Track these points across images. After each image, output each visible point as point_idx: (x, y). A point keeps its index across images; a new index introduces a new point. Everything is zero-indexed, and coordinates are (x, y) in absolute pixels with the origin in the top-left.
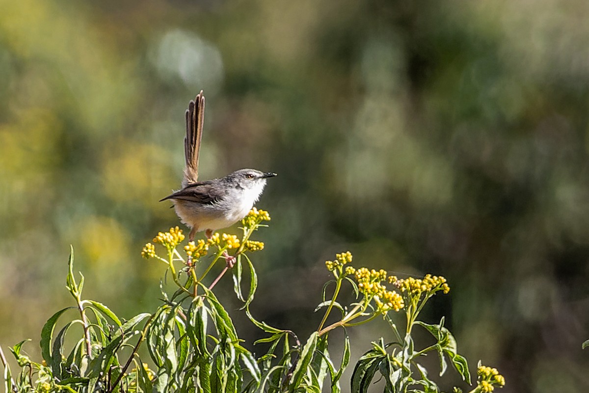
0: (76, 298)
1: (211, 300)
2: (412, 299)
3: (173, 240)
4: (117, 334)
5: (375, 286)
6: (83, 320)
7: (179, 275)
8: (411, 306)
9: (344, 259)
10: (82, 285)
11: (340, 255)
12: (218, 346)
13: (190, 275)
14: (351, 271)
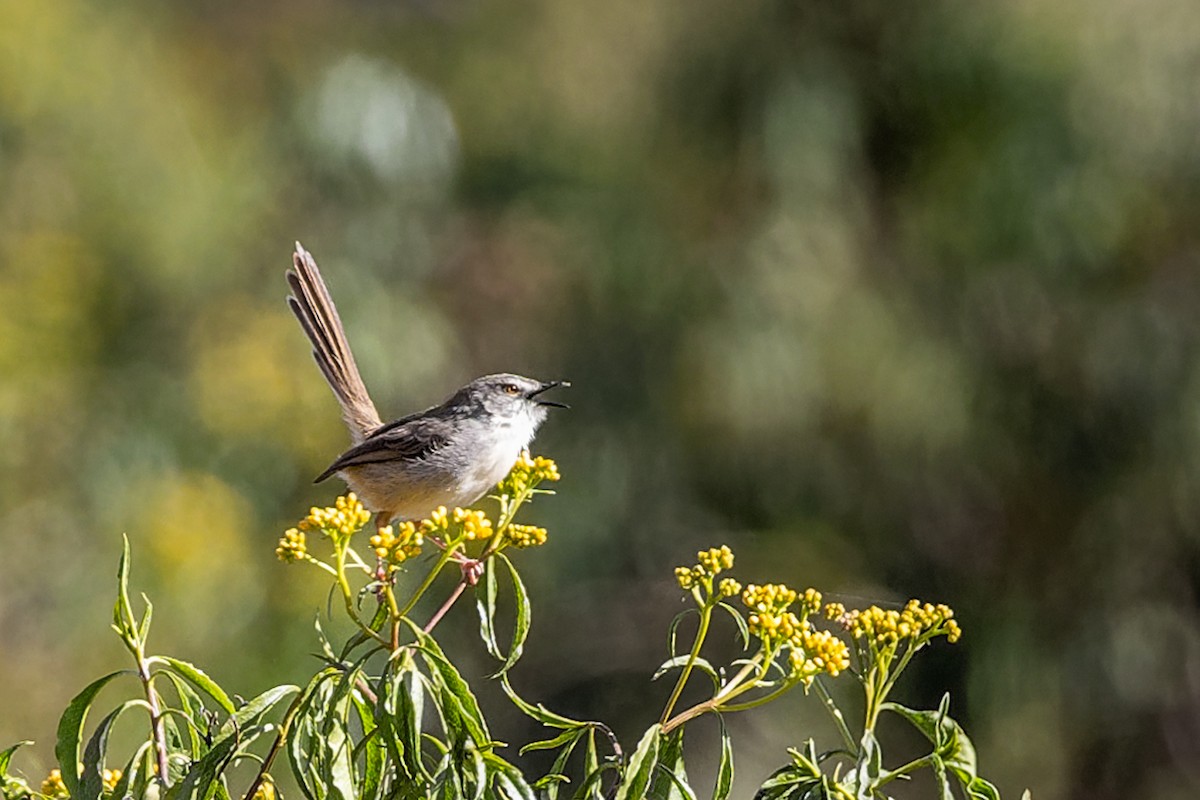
0: (135, 652)
1: (431, 655)
2: (878, 655)
3: (345, 522)
4: (225, 732)
5: (786, 621)
6: (148, 700)
7: (360, 600)
8: (875, 669)
9: (715, 561)
10: (149, 624)
11: (706, 555)
12: (447, 758)
13: (383, 599)
14: (732, 588)
